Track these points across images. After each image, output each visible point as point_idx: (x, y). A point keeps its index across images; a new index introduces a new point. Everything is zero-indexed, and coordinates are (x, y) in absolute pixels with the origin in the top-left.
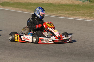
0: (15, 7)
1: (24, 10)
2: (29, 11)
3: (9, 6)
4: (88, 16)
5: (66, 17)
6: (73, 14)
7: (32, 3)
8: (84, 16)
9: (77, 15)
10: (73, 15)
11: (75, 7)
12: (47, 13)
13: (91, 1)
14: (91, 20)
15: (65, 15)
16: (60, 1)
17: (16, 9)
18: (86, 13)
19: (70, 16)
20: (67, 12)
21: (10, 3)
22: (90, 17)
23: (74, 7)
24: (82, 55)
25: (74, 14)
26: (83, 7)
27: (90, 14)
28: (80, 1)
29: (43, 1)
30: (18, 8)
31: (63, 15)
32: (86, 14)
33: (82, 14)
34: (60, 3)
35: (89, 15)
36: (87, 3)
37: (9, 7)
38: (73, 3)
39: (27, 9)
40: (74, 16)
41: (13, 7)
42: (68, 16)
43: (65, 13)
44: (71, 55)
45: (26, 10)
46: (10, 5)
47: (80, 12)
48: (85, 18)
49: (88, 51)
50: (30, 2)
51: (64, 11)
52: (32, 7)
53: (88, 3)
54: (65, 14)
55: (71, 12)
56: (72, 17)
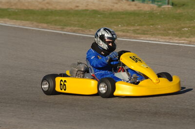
0: (22, 20)
1: (40, 24)
2: (52, 27)
3: (8, 18)
4: (176, 35)
5: (130, 37)
6: (144, 31)
7: (56, 11)
8: (167, 36)
9: (152, 34)
10: (144, 34)
11: (145, 16)
12: (90, 31)
13: (176, 5)
14: (183, 43)
15: (128, 34)
16: (111, 6)
17: (24, 22)
18: (169, 29)
19: (139, 35)
20: (130, 29)
21: (9, 10)
22: (180, 38)
23: (143, 16)
24: (178, 115)
25: (146, 32)
26: (162, 16)
27: (178, 30)
28: (152, 5)
29: (77, 7)
30: (27, 20)
31: (124, 34)
32: (170, 32)
33: (162, 32)
34: (112, 10)
35: (178, 32)
36: (167, 9)
37: (8, 20)
38: (140, 9)
39: (47, 23)
40: (147, 36)
41: (17, 19)
42: (133, 35)
43: (126, 29)
44: (157, 116)
45: (45, 25)
46: (10, 15)
47: (156, 26)
48: (170, 39)
49: (188, 107)
50: (50, 7)
51: (124, 26)
52: (57, 18)
53: (169, 7)
54: (127, 32)
55: (138, 27)
56: (142, 38)
